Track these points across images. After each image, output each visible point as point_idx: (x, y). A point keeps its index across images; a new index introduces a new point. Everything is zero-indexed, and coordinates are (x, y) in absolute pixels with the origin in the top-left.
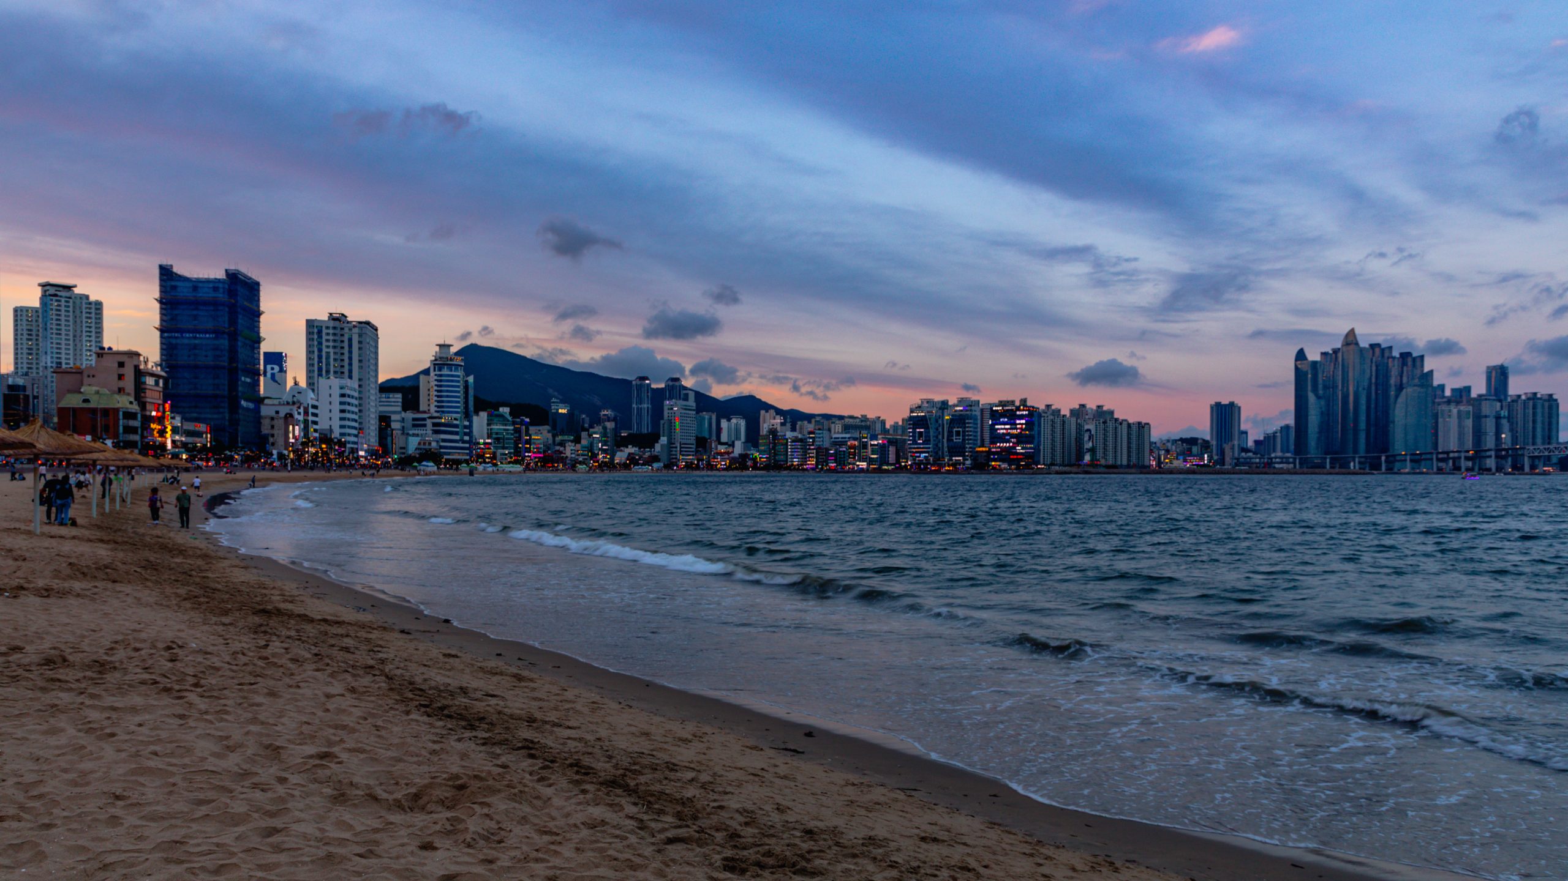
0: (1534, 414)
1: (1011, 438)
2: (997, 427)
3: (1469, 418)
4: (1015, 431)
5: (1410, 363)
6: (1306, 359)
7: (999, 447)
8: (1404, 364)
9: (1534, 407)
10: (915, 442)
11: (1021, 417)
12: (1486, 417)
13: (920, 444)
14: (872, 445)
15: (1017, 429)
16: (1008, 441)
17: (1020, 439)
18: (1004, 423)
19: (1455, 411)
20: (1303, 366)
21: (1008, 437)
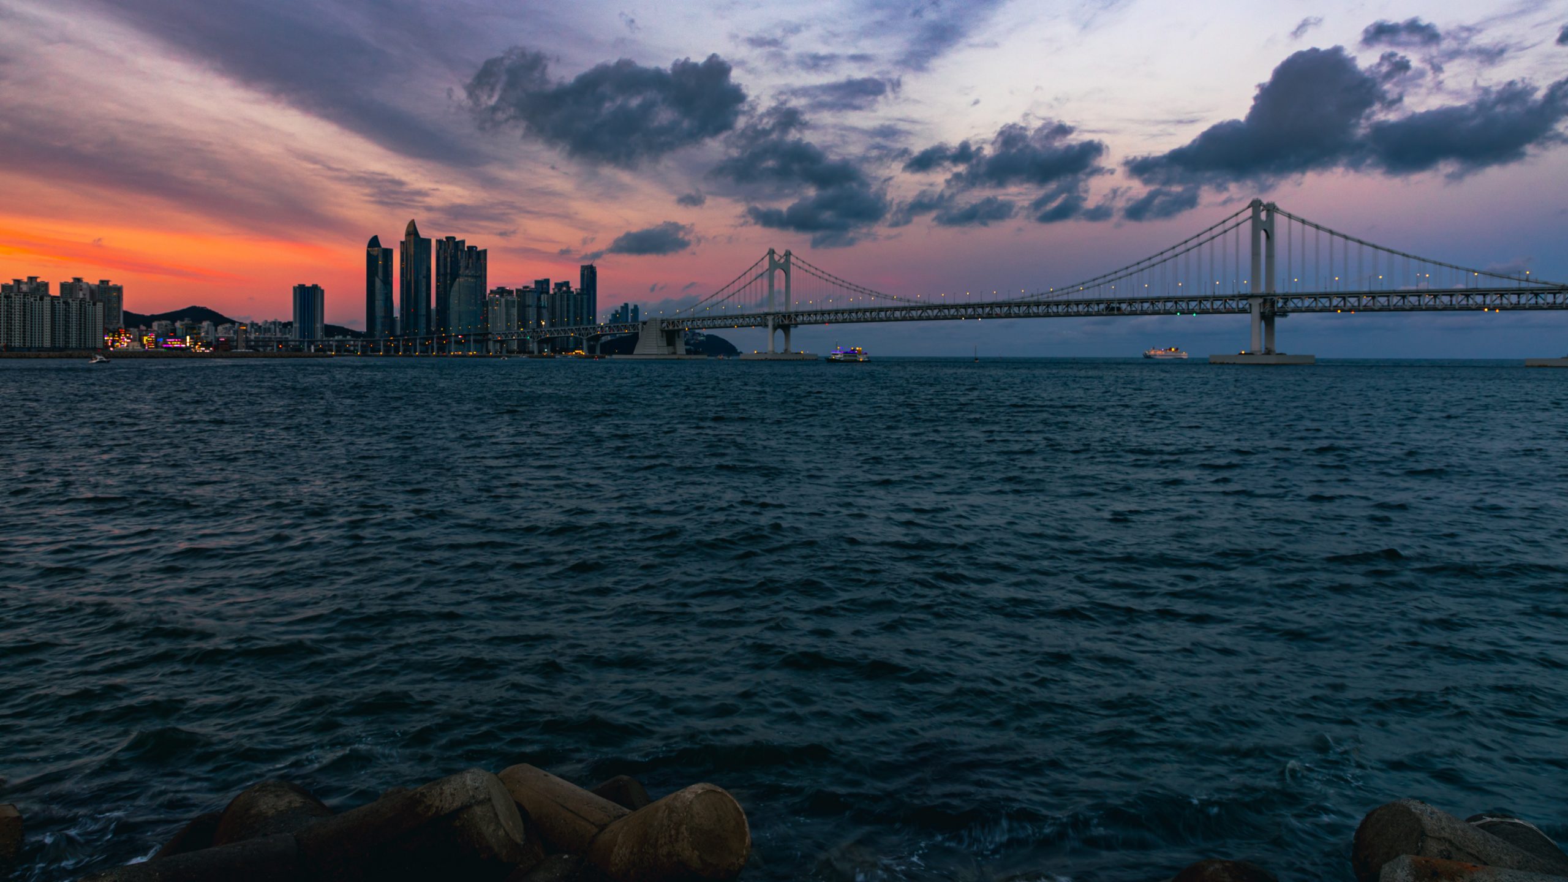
3: (515, 307)
5: (474, 257)
6: (379, 246)
8: (470, 256)
9: (568, 300)
12: (529, 306)
19: (503, 300)
20: (375, 251)
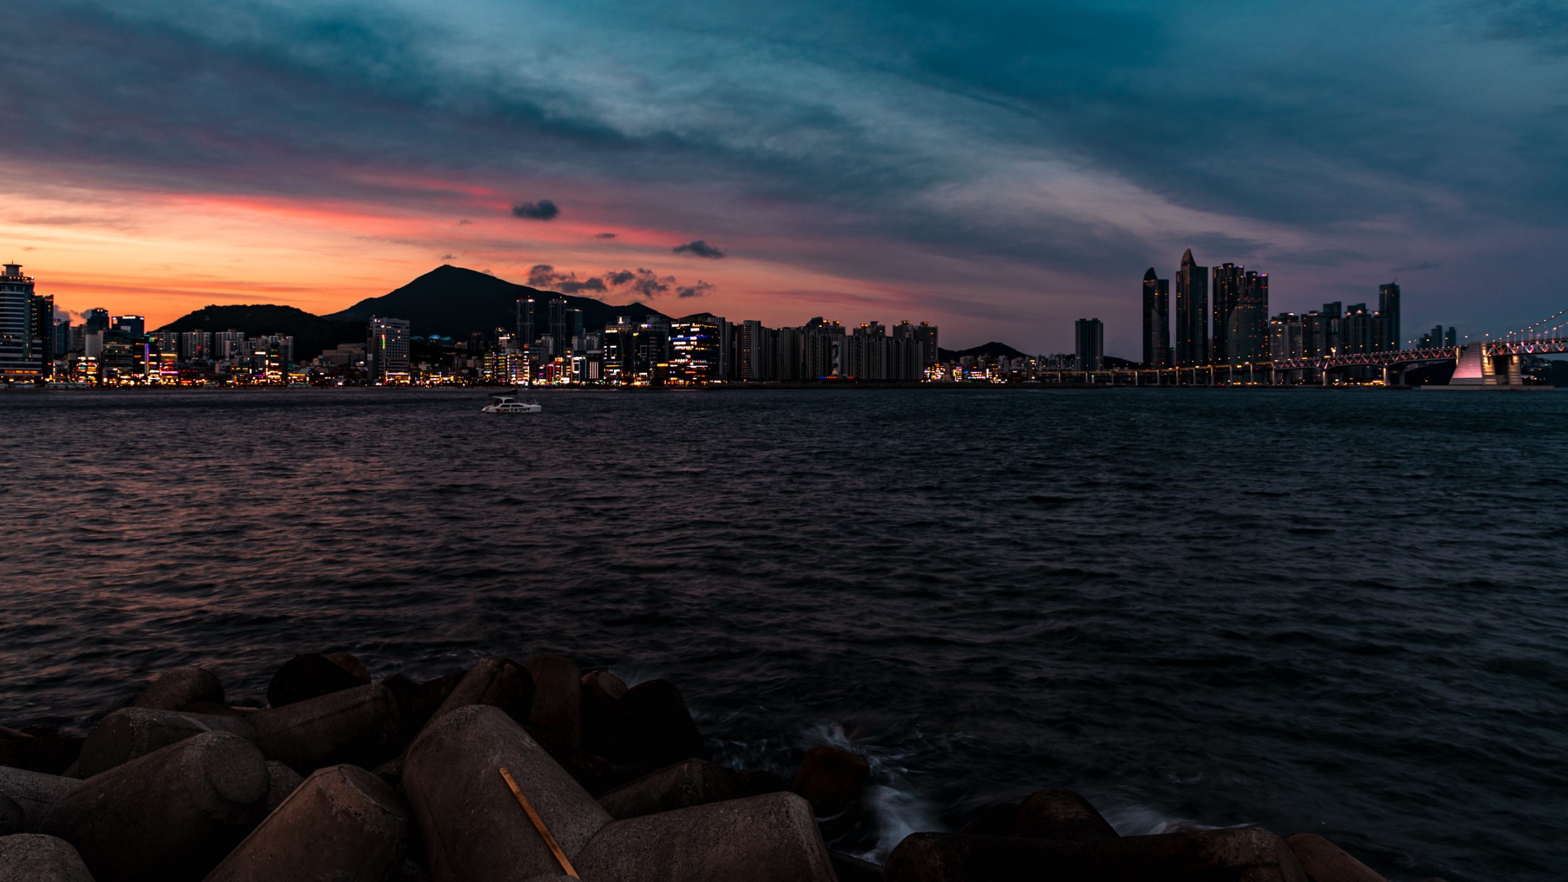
0: (1364, 330)
1: (686, 354)
2: (675, 343)
3: (1300, 334)
4: (688, 348)
5: (1254, 283)
6: (1155, 278)
7: (676, 363)
8: (1249, 283)
9: (1364, 324)
10: (609, 357)
11: (694, 334)
12: (1317, 332)
13: (613, 360)
14: (575, 361)
15: (691, 345)
16: (684, 357)
17: (695, 355)
18: (681, 340)
19: (1287, 327)
20: (1151, 283)
21: (684, 354)
